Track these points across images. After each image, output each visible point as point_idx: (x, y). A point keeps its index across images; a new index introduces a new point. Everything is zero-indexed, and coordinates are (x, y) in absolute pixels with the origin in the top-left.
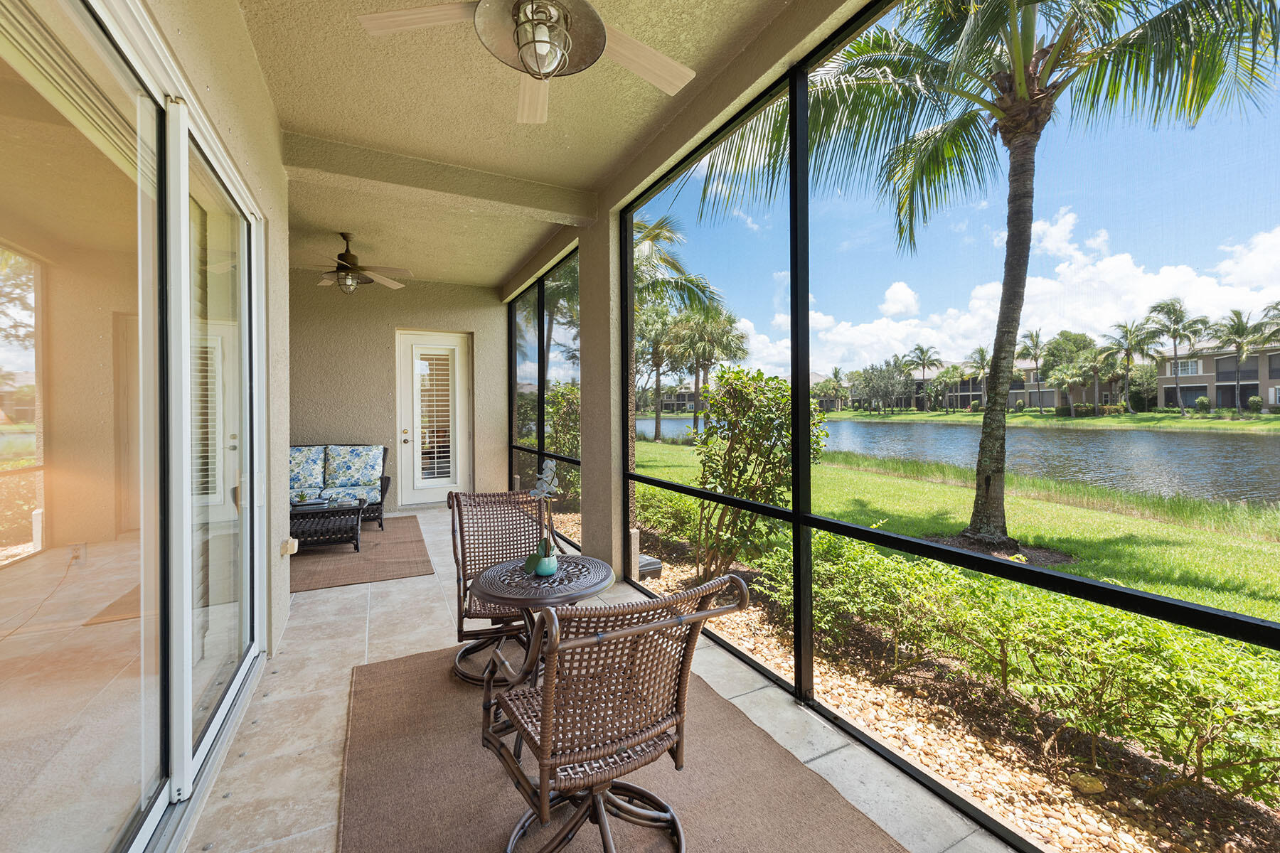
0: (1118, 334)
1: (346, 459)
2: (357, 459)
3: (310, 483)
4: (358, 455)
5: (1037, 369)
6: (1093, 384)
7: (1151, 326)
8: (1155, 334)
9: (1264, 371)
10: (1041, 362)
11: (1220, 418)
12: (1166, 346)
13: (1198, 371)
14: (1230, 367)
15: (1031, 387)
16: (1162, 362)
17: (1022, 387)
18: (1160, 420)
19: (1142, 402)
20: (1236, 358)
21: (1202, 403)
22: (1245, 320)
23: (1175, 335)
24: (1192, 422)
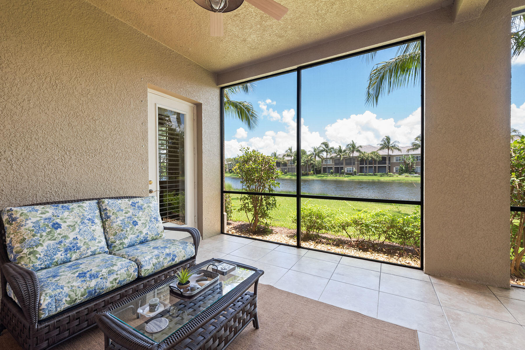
0: (313, 150)
1: (129, 214)
2: (141, 213)
3: (93, 249)
4: (140, 208)
5: (291, 160)
6: (307, 166)
7: (321, 148)
8: (322, 151)
9: (344, 163)
10: (293, 158)
11: (336, 176)
12: (324, 154)
13: (330, 162)
14: (337, 162)
15: (289, 166)
16: (323, 159)
17: (286, 166)
18: (323, 177)
19: (317, 172)
20: (339, 159)
21: (332, 172)
22: (341, 148)
23: (327, 152)
24: (330, 177)
